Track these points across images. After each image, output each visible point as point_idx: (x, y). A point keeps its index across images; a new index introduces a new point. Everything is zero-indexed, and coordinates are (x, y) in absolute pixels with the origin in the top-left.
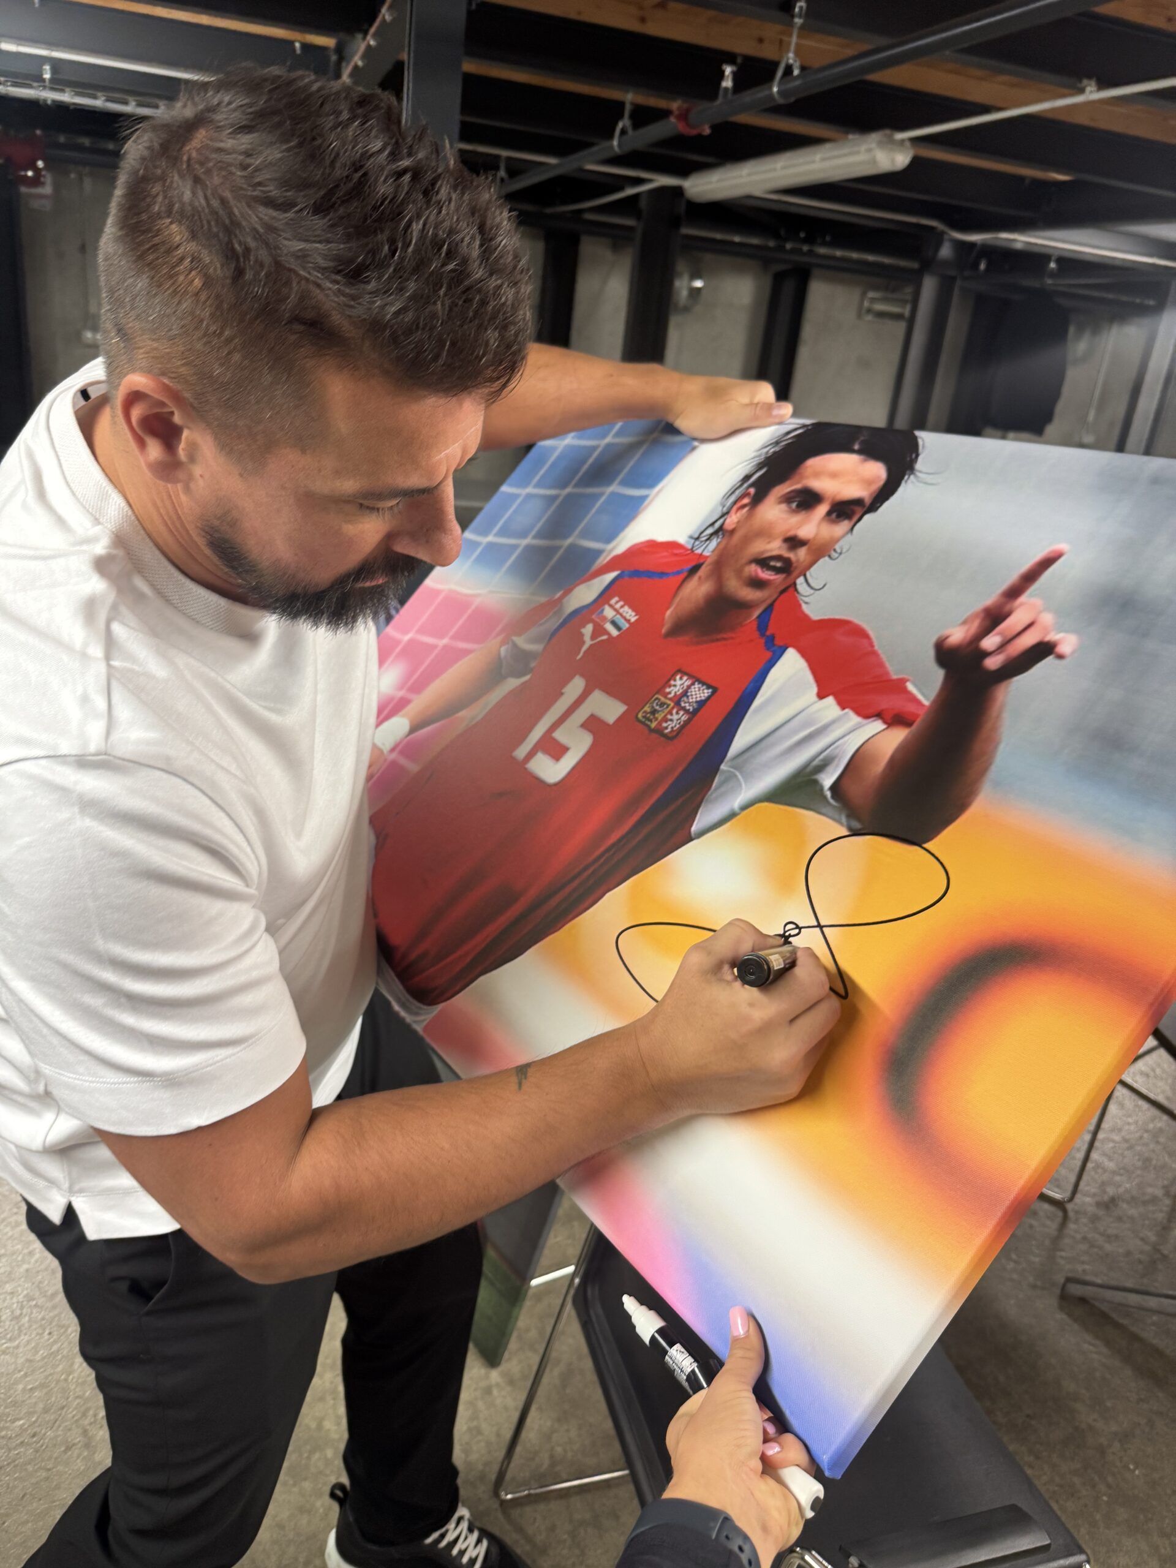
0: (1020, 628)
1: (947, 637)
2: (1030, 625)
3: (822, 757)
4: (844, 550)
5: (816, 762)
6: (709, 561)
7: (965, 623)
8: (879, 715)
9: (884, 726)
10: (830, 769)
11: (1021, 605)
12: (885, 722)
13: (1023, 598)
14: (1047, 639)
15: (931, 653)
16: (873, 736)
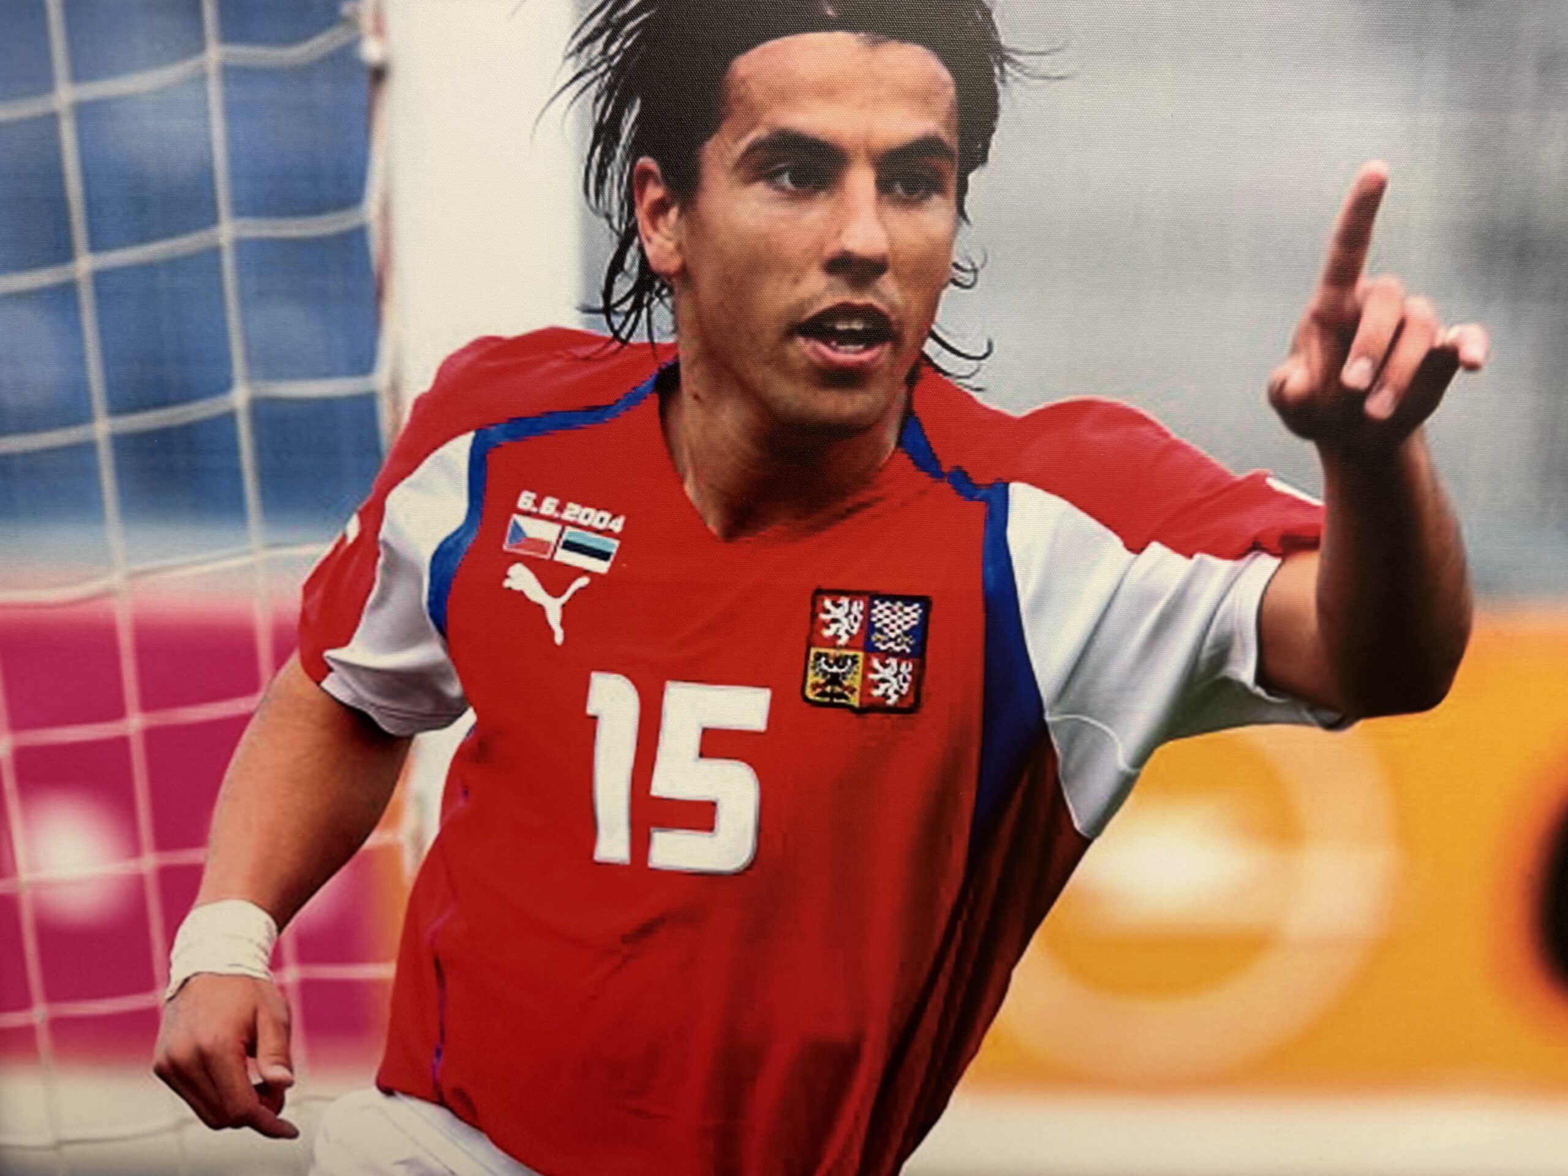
0: (1388, 336)
1: (1283, 384)
2: (1400, 328)
3: (1209, 642)
4: (978, 264)
5: (1205, 654)
6: (686, 355)
7: (1295, 350)
8: (1256, 546)
9: (1276, 562)
10: (1235, 654)
11: (1367, 293)
12: (1274, 554)
13: (1364, 282)
14: (1438, 342)
15: (1274, 419)
16: (1269, 582)
